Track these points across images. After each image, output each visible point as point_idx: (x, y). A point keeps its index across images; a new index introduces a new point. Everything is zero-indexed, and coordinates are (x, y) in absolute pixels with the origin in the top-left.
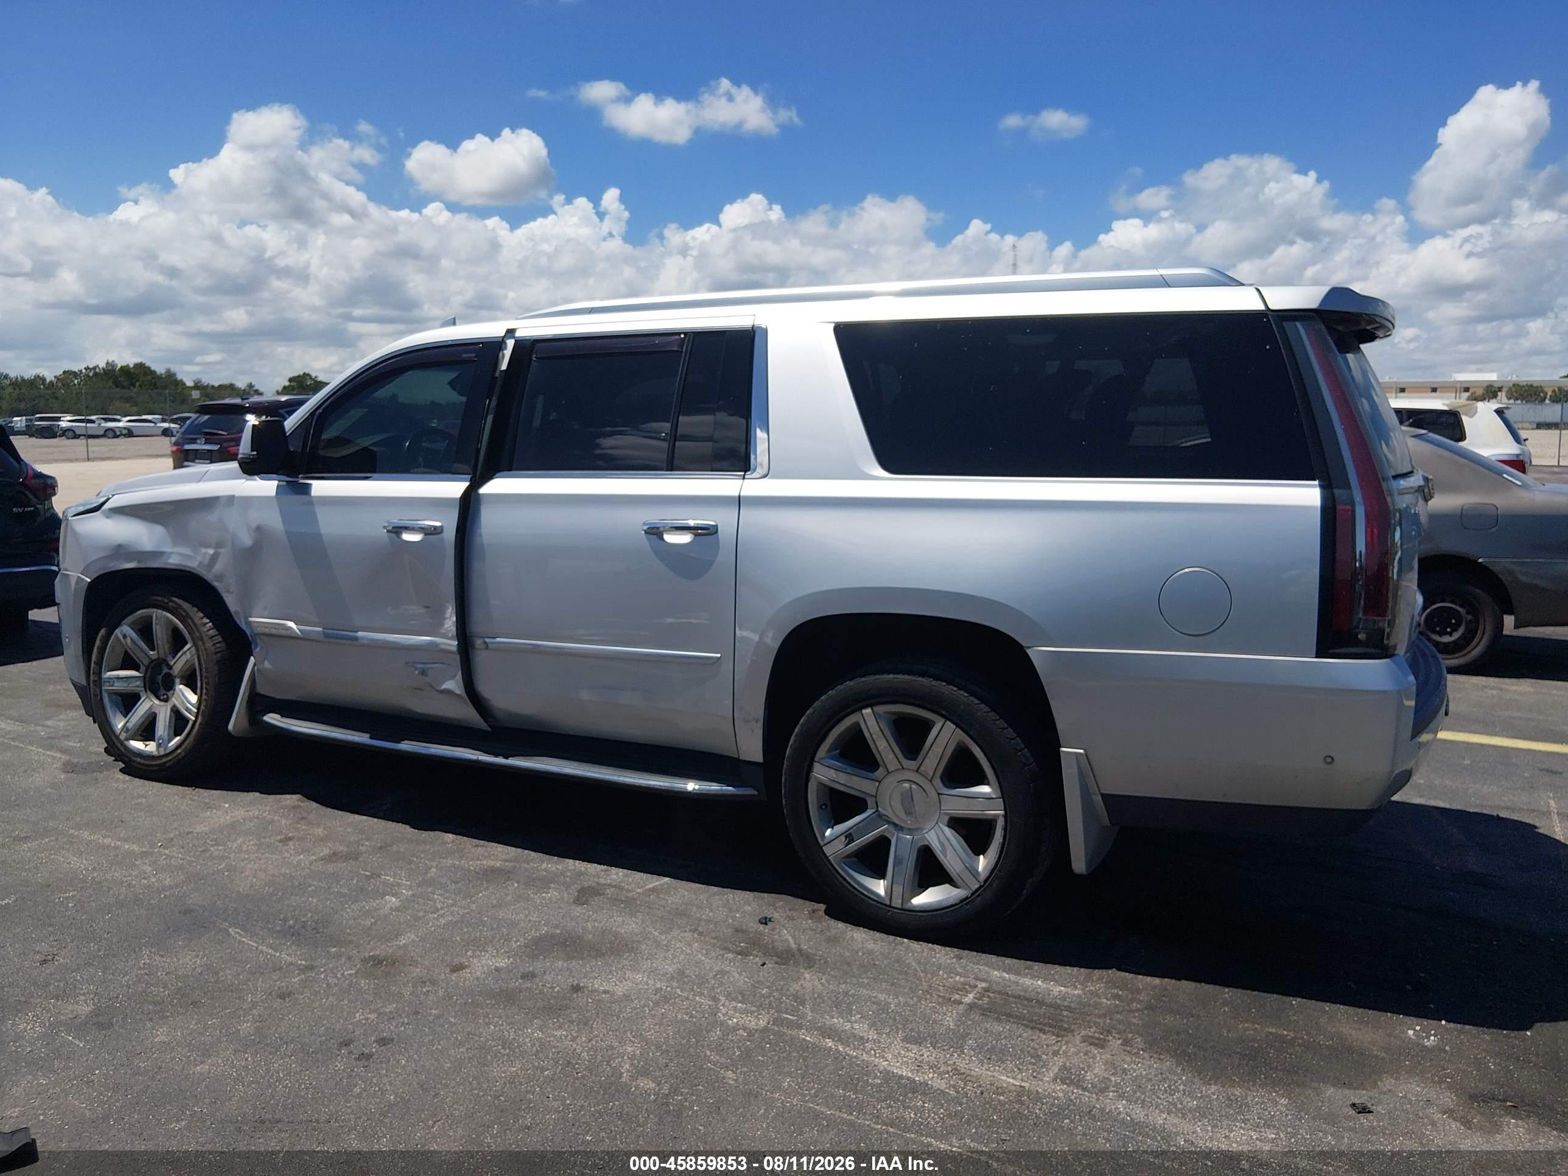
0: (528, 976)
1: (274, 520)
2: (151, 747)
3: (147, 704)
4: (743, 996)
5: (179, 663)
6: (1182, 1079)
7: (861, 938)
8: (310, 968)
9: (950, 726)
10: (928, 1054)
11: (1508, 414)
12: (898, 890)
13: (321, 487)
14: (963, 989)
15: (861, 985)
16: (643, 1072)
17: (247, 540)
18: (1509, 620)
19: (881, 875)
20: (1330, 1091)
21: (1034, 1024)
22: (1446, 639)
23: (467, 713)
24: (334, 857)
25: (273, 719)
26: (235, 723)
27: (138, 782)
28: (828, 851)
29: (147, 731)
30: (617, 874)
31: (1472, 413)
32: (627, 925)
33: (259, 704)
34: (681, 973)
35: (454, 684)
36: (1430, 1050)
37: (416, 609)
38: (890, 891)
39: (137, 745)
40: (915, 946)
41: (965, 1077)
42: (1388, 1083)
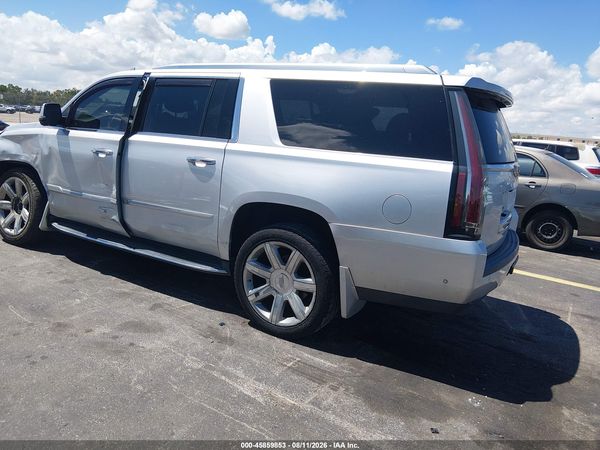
0: (115, 337)
1: (55, 145)
2: (12, 232)
3: (13, 214)
4: (197, 355)
5: (25, 199)
6: (364, 408)
7: (258, 335)
8: (32, 324)
9: (298, 253)
10: (261, 386)
11: (598, 151)
12: (274, 317)
13: (73, 133)
14: (288, 360)
15: (249, 355)
16: (139, 382)
17: (46, 152)
18: (575, 232)
19: (269, 310)
20: (425, 421)
21: (312, 378)
22: (549, 237)
23: (120, 229)
24: (66, 281)
25: (55, 225)
26: (42, 225)
27: (7, 244)
28: (250, 299)
29: (11, 226)
30: (173, 300)
31: (583, 148)
32: (164, 320)
33: (51, 218)
34: (177, 342)
35: (116, 217)
36: (476, 408)
37: (103, 185)
38: (272, 317)
39: (8, 230)
40: (278, 340)
41: (272, 398)
42: (451, 421)
